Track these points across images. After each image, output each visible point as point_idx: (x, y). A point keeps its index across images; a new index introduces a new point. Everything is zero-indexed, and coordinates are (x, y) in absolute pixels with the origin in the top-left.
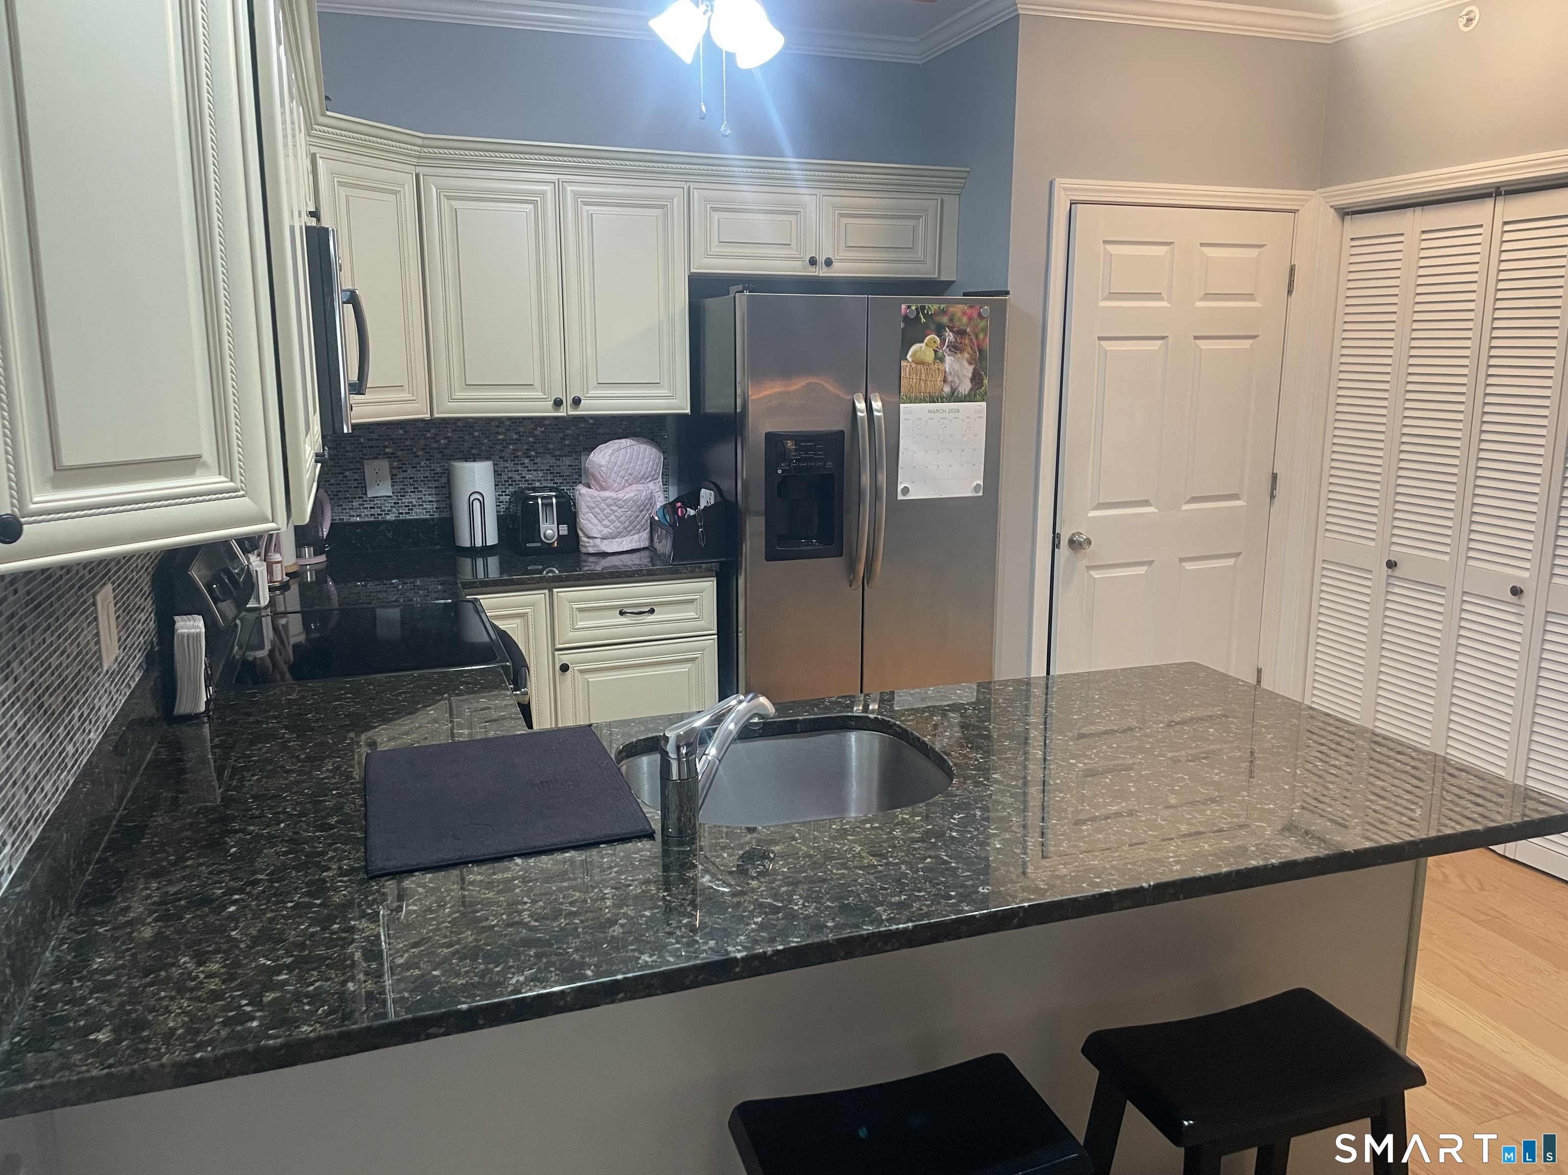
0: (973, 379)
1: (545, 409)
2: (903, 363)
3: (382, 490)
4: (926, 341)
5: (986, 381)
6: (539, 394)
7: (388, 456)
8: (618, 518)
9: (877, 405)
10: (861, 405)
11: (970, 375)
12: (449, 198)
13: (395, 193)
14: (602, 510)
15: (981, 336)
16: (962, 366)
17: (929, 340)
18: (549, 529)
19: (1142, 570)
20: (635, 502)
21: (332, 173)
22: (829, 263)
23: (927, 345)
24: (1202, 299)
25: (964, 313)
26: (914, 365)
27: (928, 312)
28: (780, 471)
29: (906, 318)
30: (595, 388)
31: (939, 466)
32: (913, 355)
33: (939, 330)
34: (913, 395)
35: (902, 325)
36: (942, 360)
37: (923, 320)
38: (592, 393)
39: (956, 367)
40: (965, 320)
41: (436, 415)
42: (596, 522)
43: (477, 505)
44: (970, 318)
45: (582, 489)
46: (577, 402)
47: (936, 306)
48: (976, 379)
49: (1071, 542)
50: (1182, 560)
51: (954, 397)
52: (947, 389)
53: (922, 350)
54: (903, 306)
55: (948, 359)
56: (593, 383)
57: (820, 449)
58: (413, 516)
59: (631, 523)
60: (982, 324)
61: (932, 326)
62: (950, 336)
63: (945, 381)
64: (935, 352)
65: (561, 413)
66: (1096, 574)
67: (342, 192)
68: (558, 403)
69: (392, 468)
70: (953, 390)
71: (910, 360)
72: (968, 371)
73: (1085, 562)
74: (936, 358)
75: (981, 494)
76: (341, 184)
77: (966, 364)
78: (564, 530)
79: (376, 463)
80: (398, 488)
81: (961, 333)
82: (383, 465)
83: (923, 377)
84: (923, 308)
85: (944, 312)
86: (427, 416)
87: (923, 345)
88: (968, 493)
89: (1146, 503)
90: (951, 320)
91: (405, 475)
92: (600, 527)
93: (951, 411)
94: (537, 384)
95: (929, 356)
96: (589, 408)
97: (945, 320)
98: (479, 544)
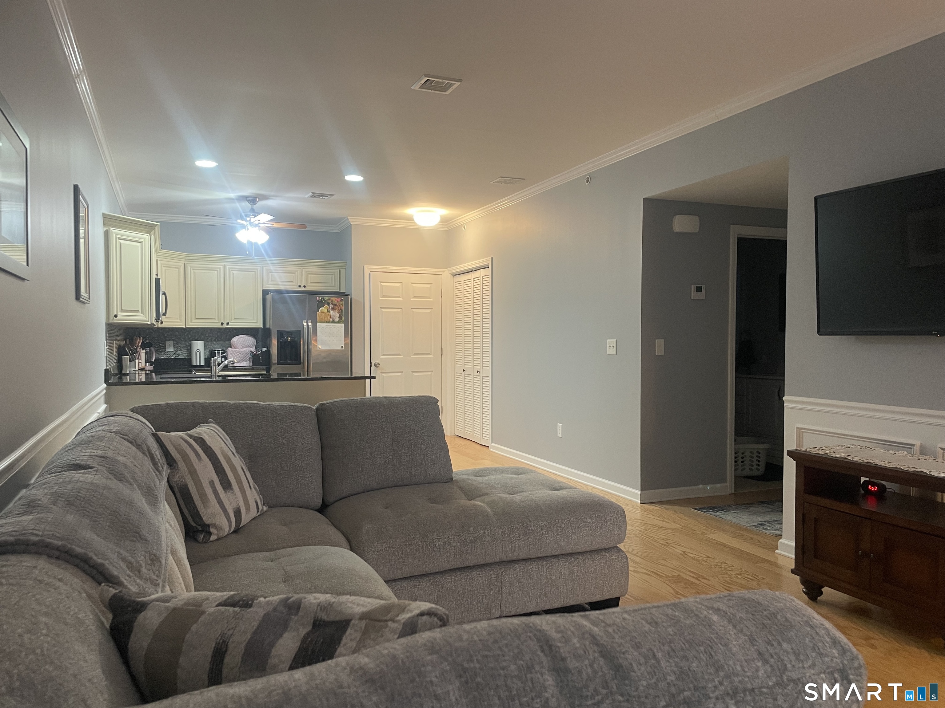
0: (339, 318)
1: (219, 326)
2: (318, 313)
3: (170, 349)
5: (343, 318)
6: (217, 321)
7: (173, 340)
8: (239, 356)
9: (310, 324)
10: (305, 324)
11: (338, 316)
12: (193, 269)
13: (179, 268)
14: (235, 354)
15: (341, 306)
16: (335, 314)
17: (325, 307)
19: (400, 374)
20: (245, 352)
21: (162, 264)
22: (305, 287)
24: (413, 298)
25: (336, 300)
26: (321, 313)
27: (325, 299)
29: (318, 301)
31: (330, 341)
32: (321, 310)
33: (328, 304)
34: (321, 321)
35: (317, 303)
36: (329, 312)
37: (323, 302)
38: (233, 321)
39: (334, 314)
40: (336, 302)
41: (187, 327)
43: (198, 353)
44: (338, 301)
45: (229, 349)
46: (228, 324)
47: (327, 298)
48: (340, 317)
49: (375, 365)
50: (412, 372)
51: (333, 322)
52: (331, 320)
53: (324, 309)
54: (317, 298)
55: (331, 312)
56: (233, 318)
58: (180, 357)
59: (243, 358)
60: (341, 303)
61: (326, 303)
62: (332, 306)
63: (331, 317)
65: (223, 327)
66: (384, 375)
67: (164, 268)
68: (222, 324)
69: (174, 343)
70: (333, 320)
72: (338, 315)
73: (380, 371)
74: (328, 311)
75: (343, 349)
76: (164, 266)
77: (337, 313)
79: (169, 342)
80: (175, 349)
81: (335, 305)
82: (171, 343)
83: (324, 316)
84: (323, 298)
85: (329, 299)
86: (184, 327)
88: (340, 348)
89: (399, 355)
90: (332, 301)
91: (178, 345)
93: (333, 326)
94: (217, 319)
95: (326, 311)
96: (232, 325)
97: (330, 301)
98: (198, 364)
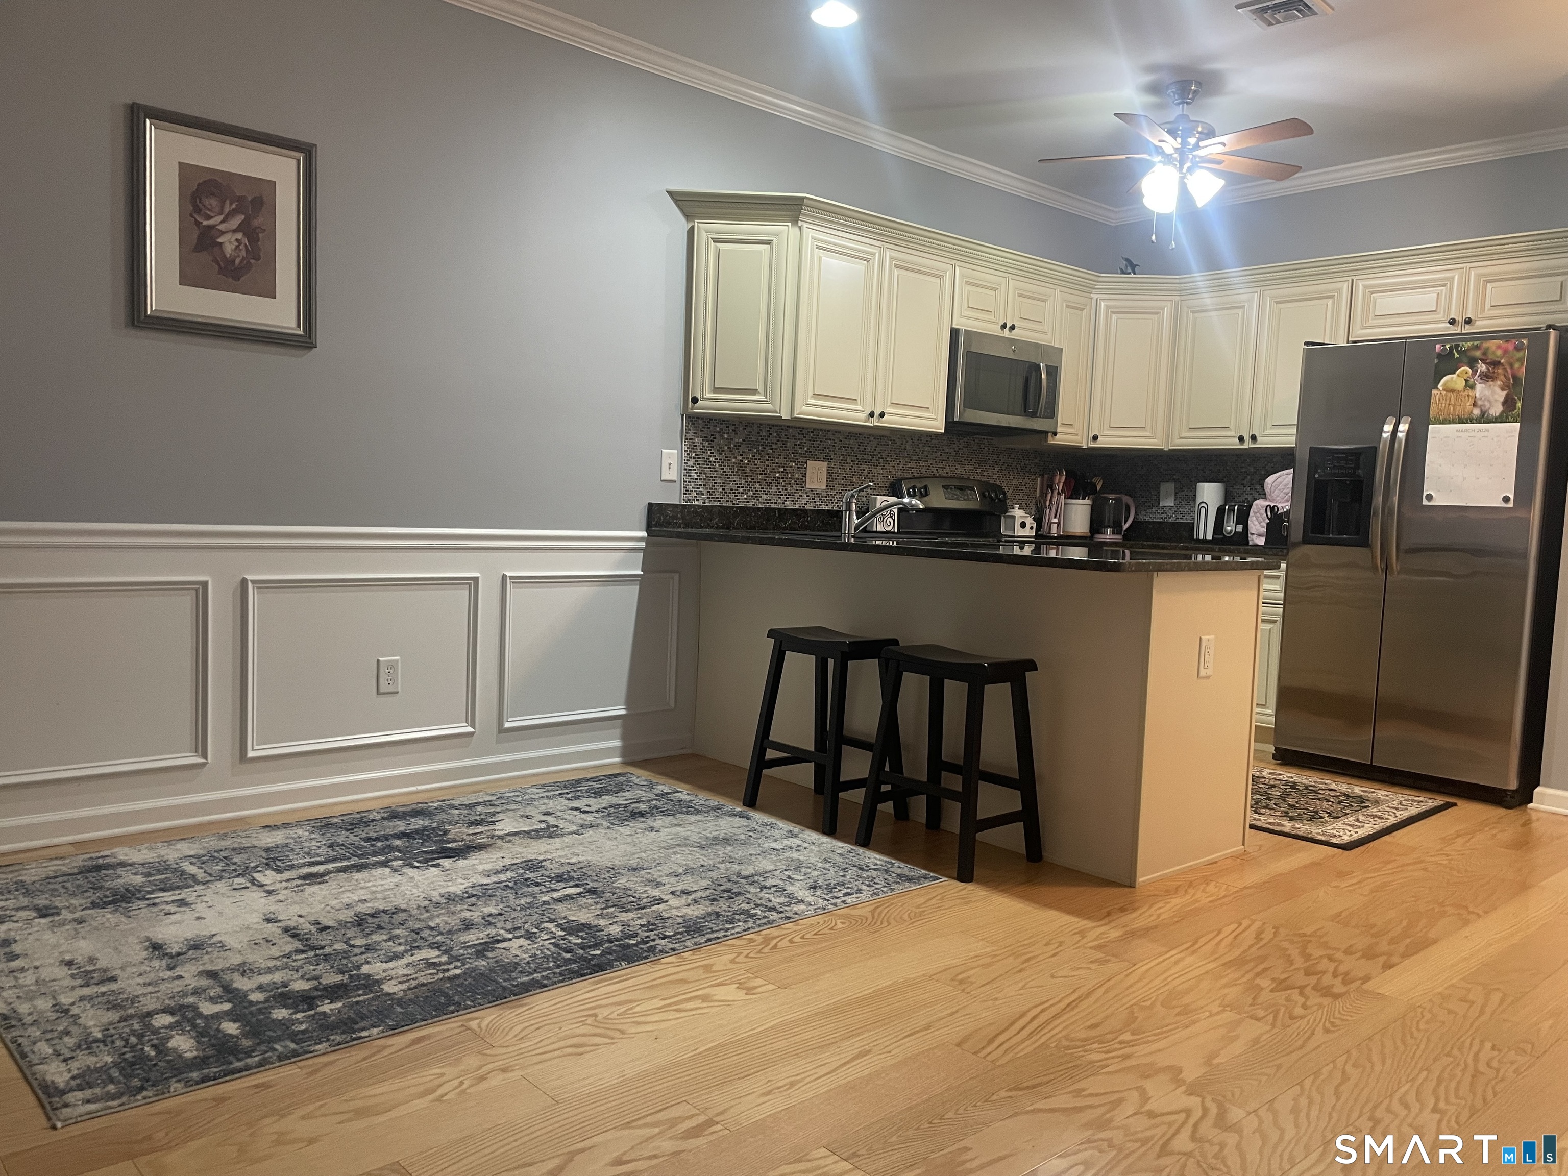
0: (1505, 403)
1: (1233, 443)
2: (1434, 392)
3: (1170, 501)
4: (1457, 372)
5: (1519, 405)
6: (1229, 434)
7: (1175, 481)
9: (1403, 427)
10: (1388, 427)
11: (1502, 399)
12: (1193, 312)
13: (1159, 313)
15: (1517, 366)
16: (1494, 392)
17: (1463, 370)
18: (1230, 527)
22: (1469, 322)
23: (1458, 375)
25: (1500, 346)
26: (1444, 393)
27: (1461, 348)
28: (1317, 476)
29: (1439, 356)
30: (1271, 429)
31: (1465, 479)
32: (1444, 385)
34: (1441, 418)
35: (1436, 361)
36: (1473, 387)
37: (1457, 355)
38: (1268, 432)
39: (1488, 392)
40: (1501, 352)
41: (1170, 448)
42: (1256, 523)
43: (1203, 510)
45: (1255, 501)
46: (1253, 438)
47: (1470, 344)
48: (1509, 402)
51: (1482, 419)
52: (1476, 412)
53: (1454, 380)
54: (1438, 346)
55: (1480, 387)
56: (1268, 425)
57: (1351, 460)
58: (1180, 520)
60: (1521, 354)
61: (1465, 360)
62: (1482, 367)
63: (1475, 405)
64: (1466, 381)
65: (1245, 446)
68: (1241, 439)
69: (1176, 488)
70: (1483, 413)
71: (1441, 389)
72: (1500, 396)
74: (1466, 386)
75: (1512, 505)
77: (1498, 390)
78: (1240, 528)
79: (1169, 484)
80: (1176, 501)
81: (1495, 364)
82: (1173, 486)
83: (1453, 402)
84: (1458, 346)
85: (1479, 347)
87: (1454, 376)
88: (1496, 503)
90: (1486, 353)
91: (1183, 493)
92: (1258, 527)
93: (1478, 431)
94: (1232, 427)
95: (1460, 384)
96: (1262, 442)
97: (1479, 353)
98: (1201, 537)
